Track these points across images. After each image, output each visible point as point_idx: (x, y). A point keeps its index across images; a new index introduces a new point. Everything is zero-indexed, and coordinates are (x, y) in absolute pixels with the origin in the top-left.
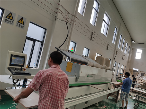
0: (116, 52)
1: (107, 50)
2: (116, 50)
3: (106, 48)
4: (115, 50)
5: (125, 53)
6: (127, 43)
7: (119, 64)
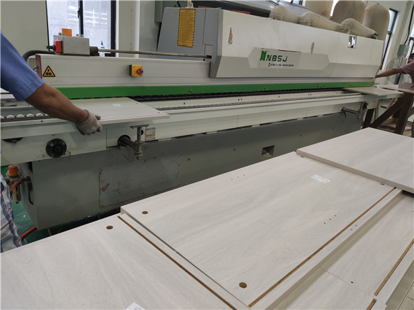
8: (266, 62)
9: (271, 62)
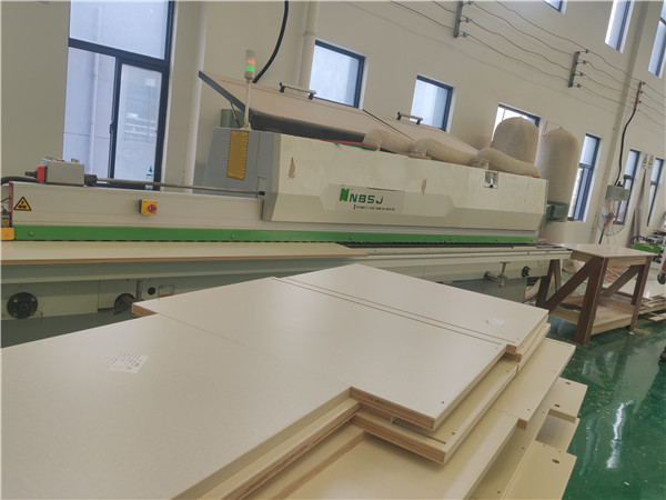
0: (631, 98)
1: (571, 85)
2: (633, 86)
3: (566, 75)
4: (626, 85)
7: (662, 161)
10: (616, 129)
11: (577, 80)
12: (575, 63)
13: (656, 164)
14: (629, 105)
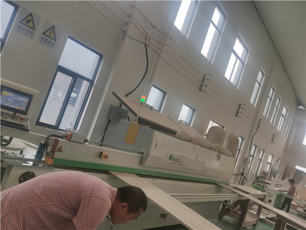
0: (256, 125)
2: (258, 120)
3: (236, 112)
4: (255, 119)
5: (280, 130)
6: (286, 108)
7: (264, 151)
8: (171, 161)
9: (174, 162)
10: (250, 136)
11: (239, 114)
12: (239, 108)
13: (262, 152)
14: (255, 127)
